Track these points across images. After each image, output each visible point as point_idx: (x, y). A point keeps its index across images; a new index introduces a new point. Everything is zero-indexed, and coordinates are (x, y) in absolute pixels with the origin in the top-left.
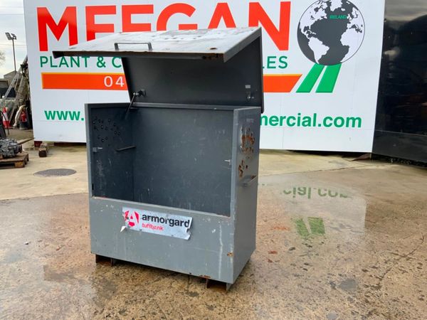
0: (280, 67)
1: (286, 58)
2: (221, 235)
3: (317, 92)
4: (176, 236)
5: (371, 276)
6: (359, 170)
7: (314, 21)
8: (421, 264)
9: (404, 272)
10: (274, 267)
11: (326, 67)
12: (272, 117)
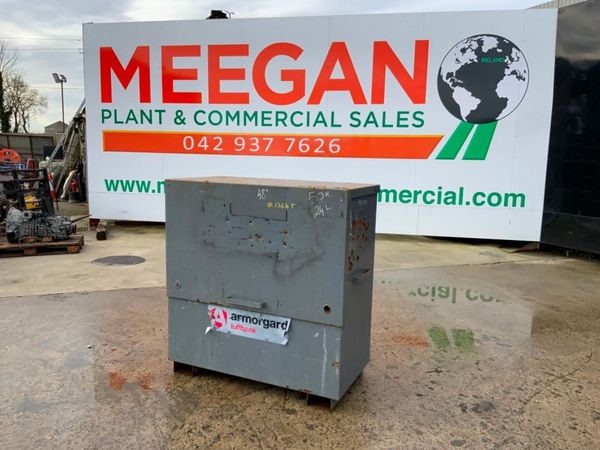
0: (414, 125)
1: (422, 113)
2: (325, 340)
3: (464, 159)
4: (270, 340)
5: (514, 399)
6: (519, 266)
7: (459, 66)
8: (581, 387)
9: (557, 396)
10: (392, 384)
11: (476, 126)
12: (403, 192)
